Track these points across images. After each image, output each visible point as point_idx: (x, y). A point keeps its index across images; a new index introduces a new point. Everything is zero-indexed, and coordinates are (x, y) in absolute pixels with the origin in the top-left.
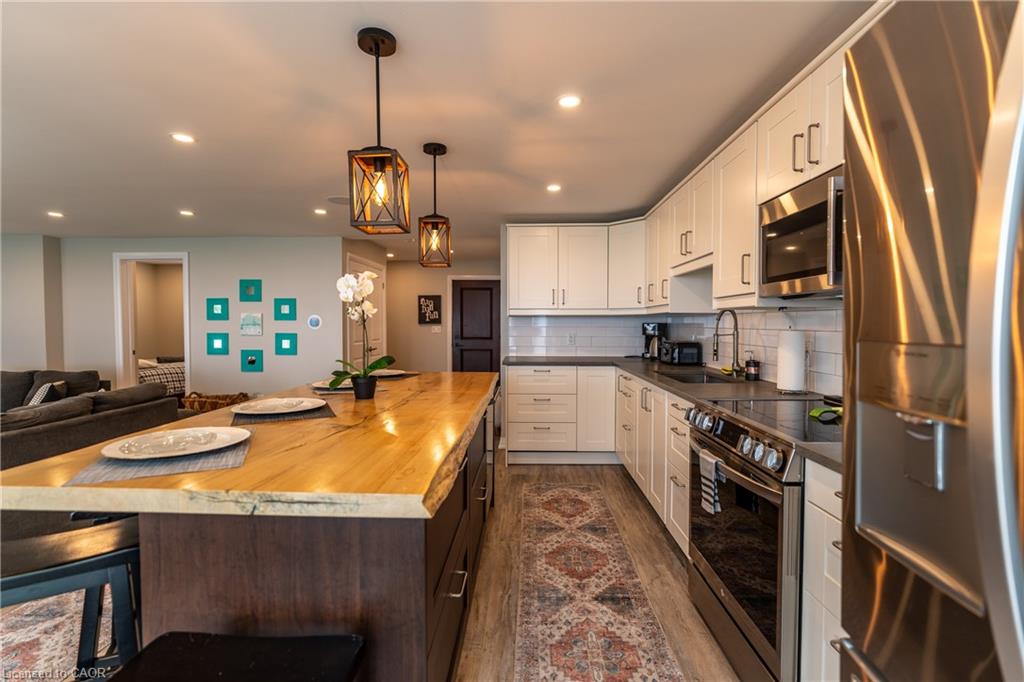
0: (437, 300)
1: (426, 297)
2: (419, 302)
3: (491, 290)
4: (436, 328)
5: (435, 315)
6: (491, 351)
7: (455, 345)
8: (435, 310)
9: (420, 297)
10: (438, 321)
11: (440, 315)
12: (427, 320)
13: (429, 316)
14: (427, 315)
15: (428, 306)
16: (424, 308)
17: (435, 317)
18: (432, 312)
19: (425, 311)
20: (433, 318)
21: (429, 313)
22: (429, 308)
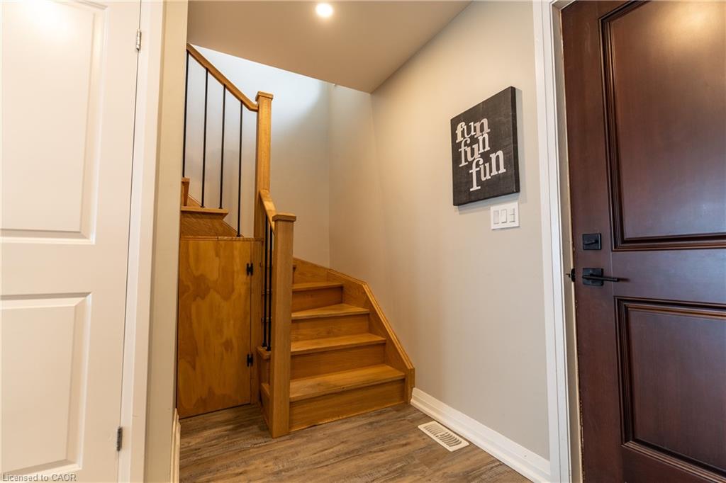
1: (471, 116)
2: (453, 138)
4: (502, 212)
5: (497, 165)
8: (495, 149)
9: (454, 123)
12: (475, 187)
13: (478, 173)
14: (474, 170)
15: (474, 140)
16: (466, 152)
17: (494, 172)
18: (486, 157)
19: (470, 159)
20: (488, 177)
21: (478, 165)
22: (475, 146)
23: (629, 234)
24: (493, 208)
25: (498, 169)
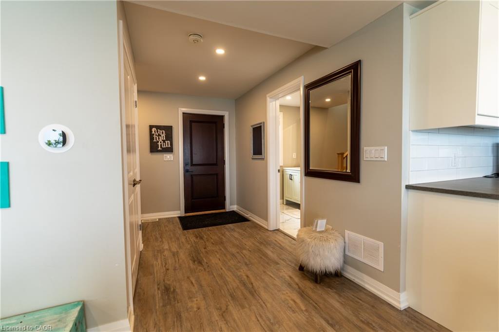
0: (168, 130)
1: (158, 127)
2: (151, 131)
3: (215, 123)
4: (168, 157)
5: (167, 144)
6: (217, 174)
7: (186, 171)
8: (167, 140)
9: (151, 127)
10: (170, 150)
11: (172, 144)
12: (160, 148)
13: (161, 145)
14: (159, 144)
15: (159, 135)
16: (156, 138)
17: (167, 146)
18: (164, 141)
19: (157, 139)
20: (165, 147)
21: (161, 142)
22: (160, 137)
23: (194, 163)
24: (165, 155)
25: (168, 145)
